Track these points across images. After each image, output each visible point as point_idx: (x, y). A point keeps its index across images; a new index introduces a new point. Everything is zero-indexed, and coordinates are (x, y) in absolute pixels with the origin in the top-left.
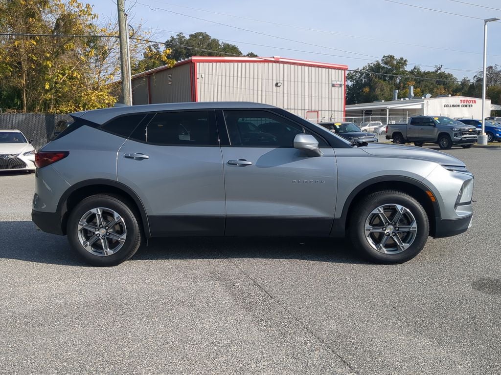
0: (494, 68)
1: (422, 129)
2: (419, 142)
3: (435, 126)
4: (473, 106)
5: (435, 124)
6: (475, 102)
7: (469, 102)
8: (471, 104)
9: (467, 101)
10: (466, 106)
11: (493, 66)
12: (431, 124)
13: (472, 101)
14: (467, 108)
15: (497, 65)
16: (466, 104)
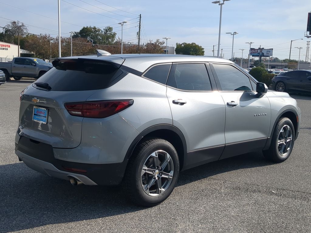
0: (16, 23)
1: (25, 67)
2: (17, 77)
3: (35, 66)
4: (8, 49)
5: (35, 64)
6: (9, 47)
7: (6, 46)
8: (7, 48)
9: (4, 45)
10: (3, 49)
11: (16, 21)
12: (33, 64)
13: (8, 45)
14: (4, 50)
15: (19, 22)
16: (3, 47)
